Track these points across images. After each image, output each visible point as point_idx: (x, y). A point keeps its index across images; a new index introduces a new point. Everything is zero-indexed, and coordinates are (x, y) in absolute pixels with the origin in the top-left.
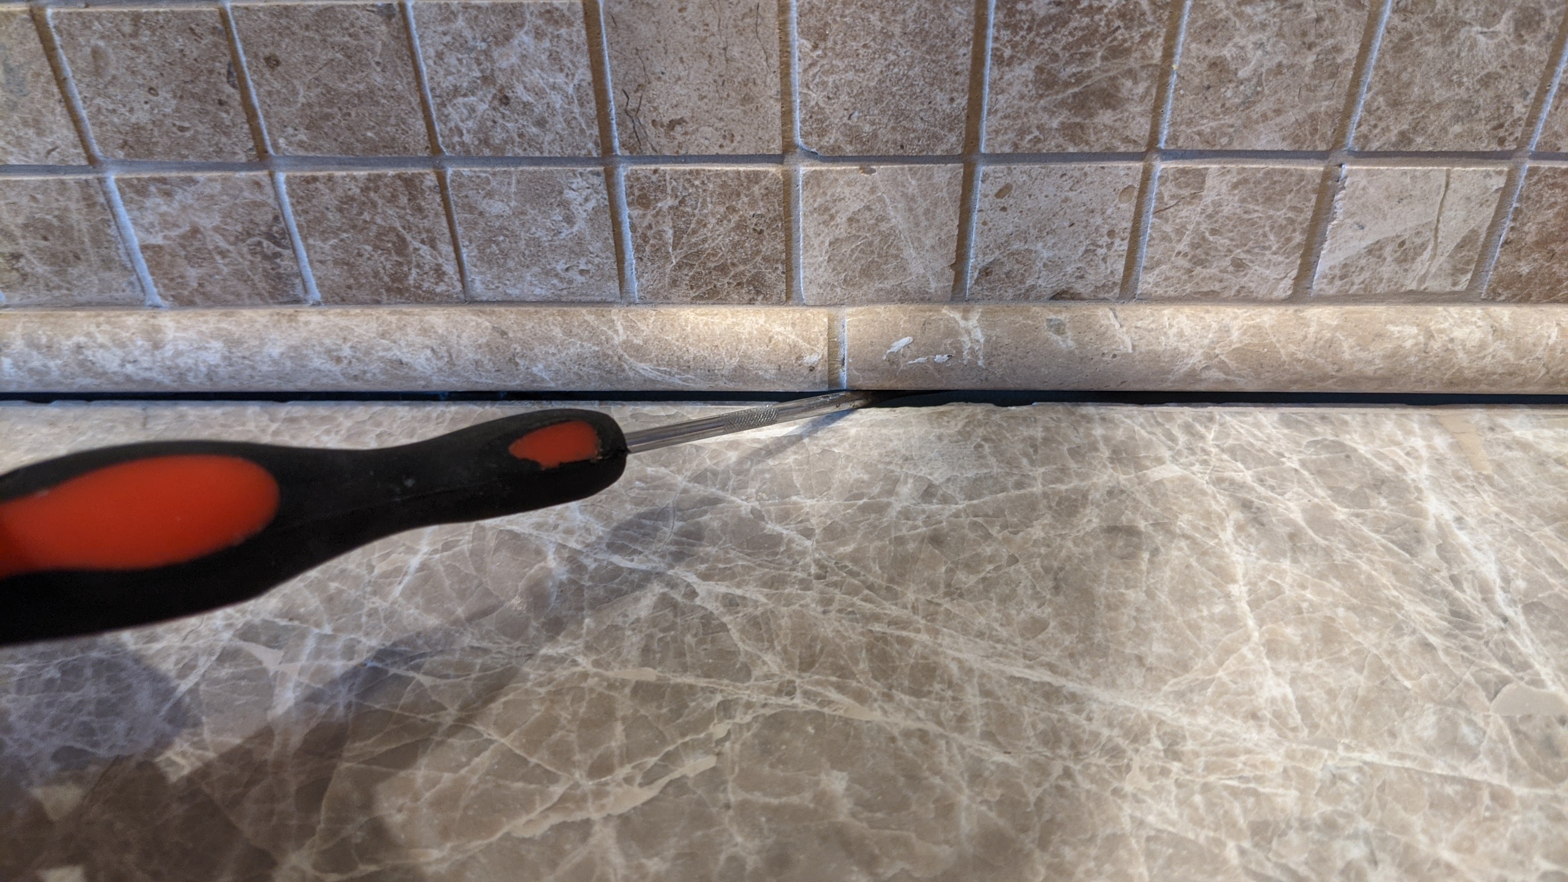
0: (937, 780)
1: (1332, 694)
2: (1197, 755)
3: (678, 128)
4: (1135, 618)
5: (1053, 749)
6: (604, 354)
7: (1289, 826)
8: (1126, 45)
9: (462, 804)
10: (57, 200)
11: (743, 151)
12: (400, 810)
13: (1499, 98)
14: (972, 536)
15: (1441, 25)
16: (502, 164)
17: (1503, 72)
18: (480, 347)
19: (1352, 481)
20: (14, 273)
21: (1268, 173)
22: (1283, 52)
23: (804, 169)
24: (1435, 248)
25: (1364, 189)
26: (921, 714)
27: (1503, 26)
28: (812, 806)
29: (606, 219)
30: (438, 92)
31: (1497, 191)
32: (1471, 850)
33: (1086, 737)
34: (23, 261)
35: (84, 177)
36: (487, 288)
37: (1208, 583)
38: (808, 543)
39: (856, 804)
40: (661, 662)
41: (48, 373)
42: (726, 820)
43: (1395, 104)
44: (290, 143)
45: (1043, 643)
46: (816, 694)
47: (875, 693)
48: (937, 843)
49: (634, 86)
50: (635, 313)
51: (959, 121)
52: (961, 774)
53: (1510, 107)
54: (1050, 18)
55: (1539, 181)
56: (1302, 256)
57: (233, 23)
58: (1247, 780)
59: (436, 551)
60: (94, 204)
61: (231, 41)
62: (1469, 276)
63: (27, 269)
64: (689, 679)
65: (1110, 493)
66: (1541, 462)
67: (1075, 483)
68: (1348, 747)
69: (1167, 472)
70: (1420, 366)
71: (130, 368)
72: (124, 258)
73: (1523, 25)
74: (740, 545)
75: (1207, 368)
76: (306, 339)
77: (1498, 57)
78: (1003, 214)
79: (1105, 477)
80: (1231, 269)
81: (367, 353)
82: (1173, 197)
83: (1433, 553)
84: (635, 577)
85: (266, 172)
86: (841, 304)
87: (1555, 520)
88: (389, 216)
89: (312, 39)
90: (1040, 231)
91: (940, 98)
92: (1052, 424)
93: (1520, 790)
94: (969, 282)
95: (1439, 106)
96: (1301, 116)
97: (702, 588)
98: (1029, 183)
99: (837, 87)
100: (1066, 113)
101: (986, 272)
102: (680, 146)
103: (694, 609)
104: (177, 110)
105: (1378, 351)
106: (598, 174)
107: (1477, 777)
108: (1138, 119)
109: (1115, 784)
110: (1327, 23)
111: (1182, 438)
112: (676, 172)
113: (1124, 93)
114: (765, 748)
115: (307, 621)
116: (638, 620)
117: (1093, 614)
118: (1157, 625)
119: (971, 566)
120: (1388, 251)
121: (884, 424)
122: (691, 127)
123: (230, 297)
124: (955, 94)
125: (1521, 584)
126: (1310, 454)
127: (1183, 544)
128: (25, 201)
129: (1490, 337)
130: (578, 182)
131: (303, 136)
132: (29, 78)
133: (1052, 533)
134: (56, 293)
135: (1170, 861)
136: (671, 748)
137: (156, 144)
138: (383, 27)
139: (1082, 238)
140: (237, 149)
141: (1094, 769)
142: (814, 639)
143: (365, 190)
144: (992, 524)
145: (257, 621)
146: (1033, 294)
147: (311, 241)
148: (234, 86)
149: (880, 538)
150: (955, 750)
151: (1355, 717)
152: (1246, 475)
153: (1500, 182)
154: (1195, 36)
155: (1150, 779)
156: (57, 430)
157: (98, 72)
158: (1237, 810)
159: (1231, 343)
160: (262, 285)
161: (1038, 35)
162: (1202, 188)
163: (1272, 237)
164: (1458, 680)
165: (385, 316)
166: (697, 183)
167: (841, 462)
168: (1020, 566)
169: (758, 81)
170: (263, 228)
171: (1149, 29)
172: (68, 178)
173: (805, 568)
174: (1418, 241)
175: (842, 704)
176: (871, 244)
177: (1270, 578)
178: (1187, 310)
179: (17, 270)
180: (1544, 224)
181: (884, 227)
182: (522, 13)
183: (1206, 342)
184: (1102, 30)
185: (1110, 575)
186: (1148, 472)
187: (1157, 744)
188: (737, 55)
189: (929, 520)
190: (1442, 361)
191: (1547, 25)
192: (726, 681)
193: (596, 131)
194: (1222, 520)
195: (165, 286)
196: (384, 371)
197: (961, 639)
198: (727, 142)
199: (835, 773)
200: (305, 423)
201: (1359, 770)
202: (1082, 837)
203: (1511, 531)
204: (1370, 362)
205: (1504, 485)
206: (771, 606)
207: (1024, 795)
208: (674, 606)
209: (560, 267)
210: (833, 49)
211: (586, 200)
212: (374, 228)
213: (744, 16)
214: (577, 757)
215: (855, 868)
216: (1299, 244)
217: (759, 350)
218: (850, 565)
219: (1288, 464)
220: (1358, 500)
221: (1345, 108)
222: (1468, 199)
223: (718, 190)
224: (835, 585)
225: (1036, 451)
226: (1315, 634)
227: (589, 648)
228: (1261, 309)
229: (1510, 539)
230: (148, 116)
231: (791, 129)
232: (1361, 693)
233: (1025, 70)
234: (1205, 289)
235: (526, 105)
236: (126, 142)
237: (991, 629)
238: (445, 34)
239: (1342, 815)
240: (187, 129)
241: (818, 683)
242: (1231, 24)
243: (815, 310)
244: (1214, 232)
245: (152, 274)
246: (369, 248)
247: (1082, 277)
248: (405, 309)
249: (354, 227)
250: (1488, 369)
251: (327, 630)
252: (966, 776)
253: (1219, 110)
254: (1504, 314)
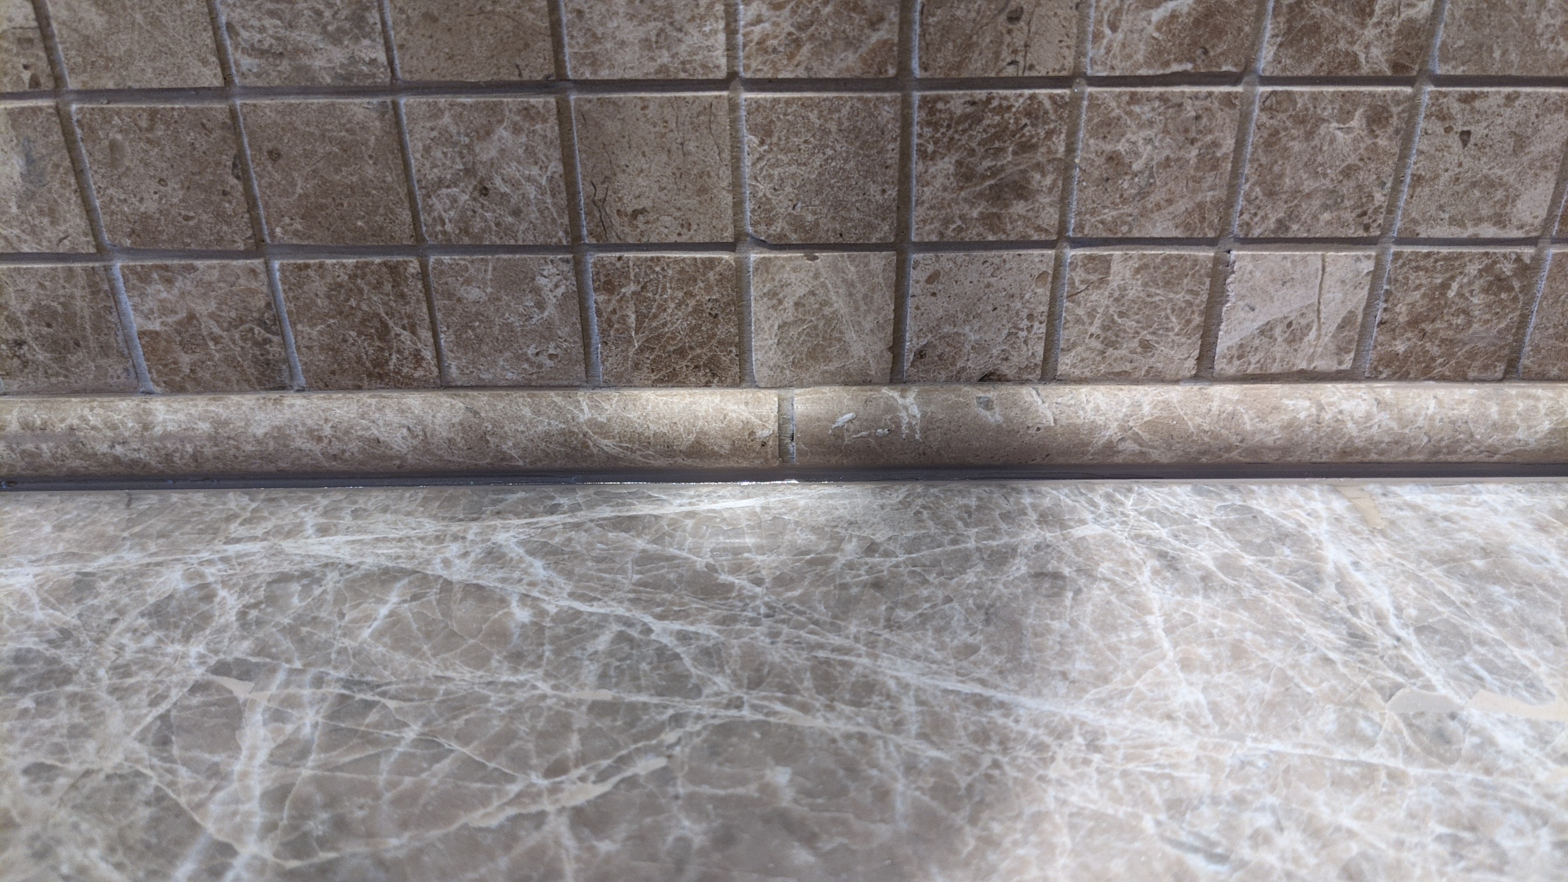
0: (874, 772)
1: (1240, 699)
2: (1116, 748)
3: (641, 218)
4: (1060, 643)
5: (983, 745)
6: (570, 432)
7: (1201, 802)
8: (1034, 140)
9: (422, 801)
10: (64, 287)
11: (699, 239)
12: (361, 807)
13: (1360, 187)
14: (910, 581)
15: (1303, 122)
16: (480, 252)
17: (1361, 164)
18: (453, 425)
19: (1258, 535)
20: (15, 359)
21: (1166, 259)
22: (1170, 146)
23: (754, 256)
24: (1319, 329)
25: (1251, 273)
26: (861, 720)
27: (1357, 122)
28: (756, 795)
29: (573, 304)
30: (424, 184)
31: (1368, 274)
32: (1371, 818)
33: (1013, 736)
34: (26, 348)
35: (91, 265)
36: (462, 373)
37: (1127, 615)
38: (758, 590)
39: (798, 792)
40: (617, 685)
41: (40, 455)
42: (675, 809)
43: (1271, 194)
44: (285, 232)
45: (975, 663)
46: (763, 707)
47: (818, 705)
48: (874, 822)
49: (602, 178)
50: (599, 395)
51: (891, 211)
52: (898, 767)
53: (1370, 196)
54: (966, 117)
55: (1404, 265)
56: (1202, 337)
57: (241, 119)
58: (1163, 767)
59: (405, 601)
60: (99, 291)
61: (238, 135)
62: (1352, 355)
63: (29, 356)
64: (643, 698)
65: (1038, 547)
66: (1430, 520)
67: (1006, 539)
68: (1255, 740)
69: (1090, 531)
70: (1315, 436)
71: (119, 450)
72: (121, 344)
73: (1374, 121)
74: (695, 593)
75: (1122, 439)
76: (289, 420)
77: (1356, 150)
78: (933, 299)
79: (1033, 535)
80: (1139, 350)
81: (347, 432)
82: (1082, 282)
83: (1333, 589)
84: (594, 618)
85: (262, 260)
86: (790, 386)
87: (1443, 562)
88: (375, 303)
89: (312, 134)
90: (967, 315)
91: (873, 189)
92: (985, 495)
93: (1415, 770)
94: (907, 365)
95: (1309, 196)
96: (1190, 205)
97: (657, 626)
98: (955, 269)
99: (782, 179)
100: (984, 203)
101: (920, 354)
102: (642, 234)
103: (648, 643)
104: (182, 201)
105: (1276, 421)
106: (567, 261)
107: (1375, 761)
108: (1048, 209)
109: (1041, 772)
110: (1205, 120)
111: (1103, 505)
112: (639, 259)
113: (1034, 185)
114: (714, 751)
115: (278, 658)
116: (596, 652)
117: (1021, 640)
118: (1080, 648)
119: (907, 606)
120: (1277, 331)
121: (831, 496)
122: (652, 216)
123: (221, 384)
124: (886, 186)
125: (1413, 612)
126: (1220, 516)
127: (1104, 585)
128: (33, 288)
129: (1375, 409)
130: (549, 269)
131: (298, 226)
132: (49, 168)
133: (984, 578)
134: (53, 380)
135: (1091, 833)
136: (624, 752)
137: (161, 232)
138: (377, 123)
139: (1005, 322)
140: (236, 238)
141: (1020, 761)
142: (762, 664)
143: (353, 277)
144: (929, 572)
145: (229, 658)
146: (964, 376)
147: (299, 327)
148: (238, 177)
149: (825, 584)
150: (892, 748)
151: (1261, 716)
152: (1162, 532)
153: (1368, 266)
154: (1093, 133)
155: (1073, 766)
156: (43, 510)
157: (114, 164)
158: (1153, 790)
159: (1143, 416)
160: (252, 372)
161: (956, 132)
162: (1108, 273)
163: (1174, 319)
164: (1356, 686)
165: (368, 399)
166: (658, 269)
167: (792, 526)
168: (955, 604)
169: (712, 174)
170: (255, 315)
171: (1052, 126)
172: (77, 265)
173: (755, 609)
174: (1303, 322)
175: (787, 714)
176: (816, 327)
177: (1184, 610)
178: (1102, 388)
179: (19, 357)
180: (1413, 305)
181: (827, 311)
182: (502, 110)
183: (1120, 415)
184: (1012, 127)
185: (1037, 610)
186: (1073, 531)
187: (1079, 740)
188: (693, 150)
189: (871, 570)
190: (1334, 431)
191: (1395, 121)
192: (678, 699)
193: (566, 220)
194: (1139, 566)
195: (158, 372)
196: (363, 450)
197: (899, 661)
198: (685, 230)
199: (779, 769)
200: (284, 502)
201: (1266, 757)
202: (1009, 814)
203: (1403, 572)
204: (1269, 433)
205: (1396, 537)
206: (722, 638)
207: (955, 782)
208: (630, 640)
209: (531, 351)
210: (777, 144)
211: (556, 286)
212: (359, 314)
213: (699, 114)
214: (534, 761)
215: (797, 844)
216: (1198, 326)
217: (715, 427)
218: (797, 606)
219: (1200, 523)
220: (1263, 550)
221: (1228, 198)
222: (1343, 282)
223: (677, 276)
224: (783, 621)
225: (970, 516)
226: (1225, 652)
227: (548, 675)
228: (1170, 387)
229: (1402, 578)
230: (156, 206)
231: (742, 219)
232: (1267, 697)
233: (946, 165)
234: (1117, 370)
235: (503, 195)
236: (133, 231)
237: (927, 652)
238: (432, 129)
239: (1249, 792)
240: (192, 218)
241: (764, 698)
242: (1122, 121)
243: (767, 392)
244: (1121, 315)
245: (147, 360)
246: (353, 334)
247: (1006, 359)
248: (384, 393)
249: (341, 313)
250: (1376, 439)
251: (298, 665)
252: (902, 768)
253: (1118, 201)
254: (1387, 391)
